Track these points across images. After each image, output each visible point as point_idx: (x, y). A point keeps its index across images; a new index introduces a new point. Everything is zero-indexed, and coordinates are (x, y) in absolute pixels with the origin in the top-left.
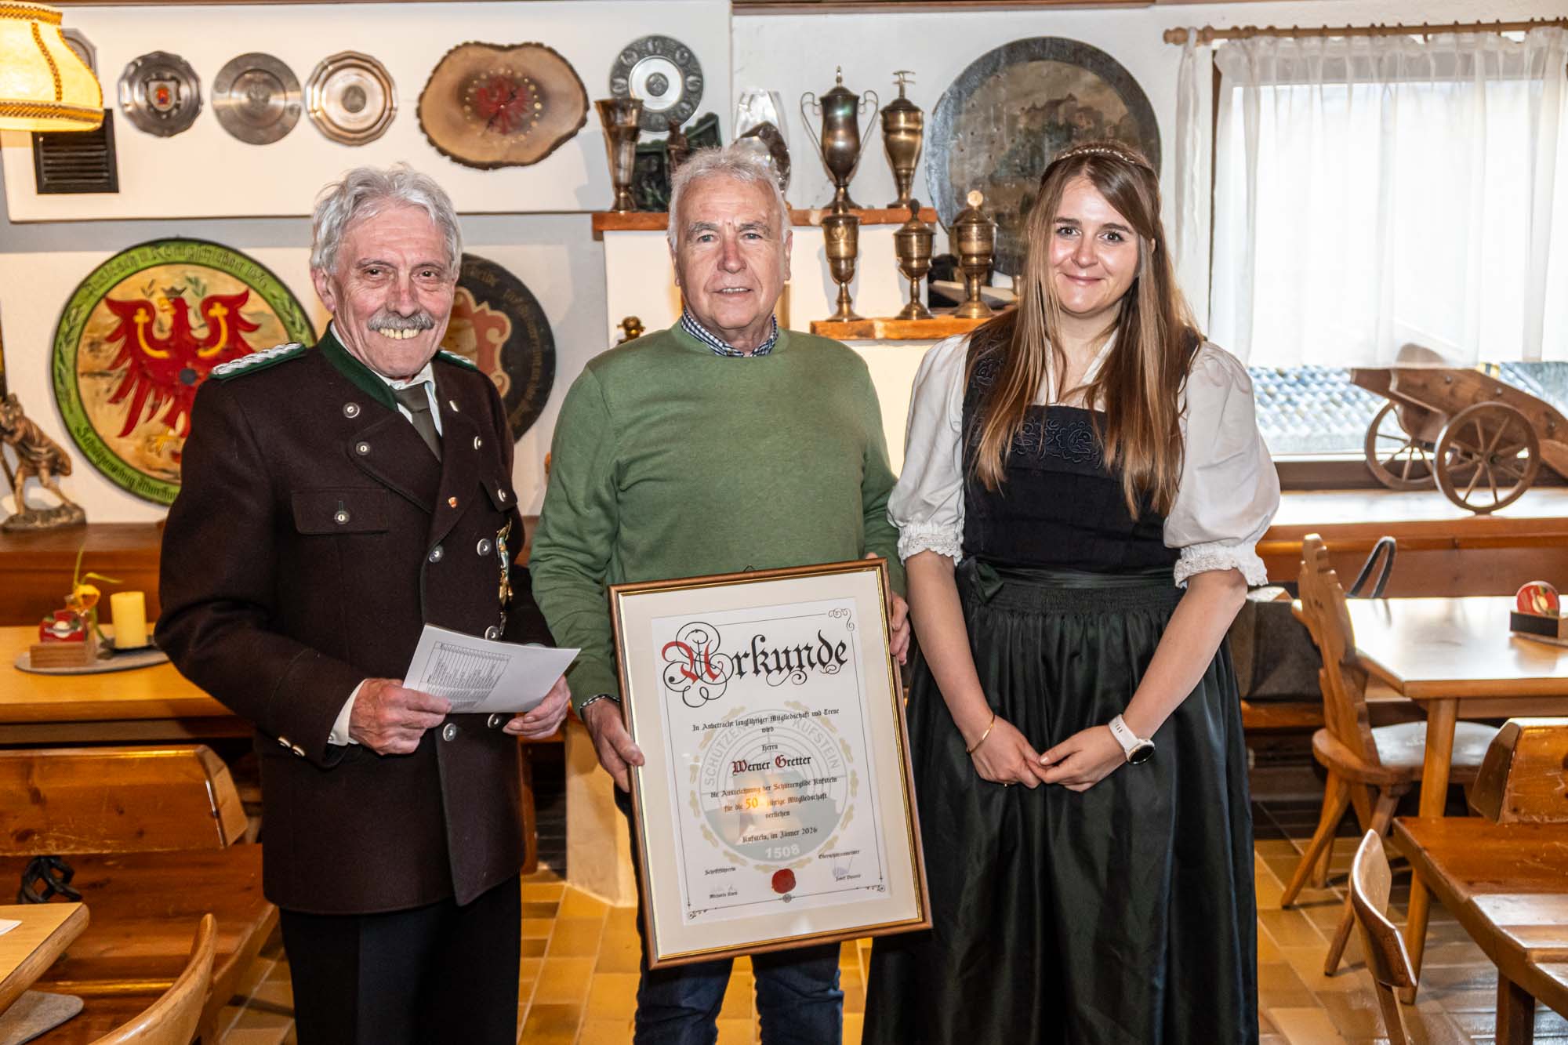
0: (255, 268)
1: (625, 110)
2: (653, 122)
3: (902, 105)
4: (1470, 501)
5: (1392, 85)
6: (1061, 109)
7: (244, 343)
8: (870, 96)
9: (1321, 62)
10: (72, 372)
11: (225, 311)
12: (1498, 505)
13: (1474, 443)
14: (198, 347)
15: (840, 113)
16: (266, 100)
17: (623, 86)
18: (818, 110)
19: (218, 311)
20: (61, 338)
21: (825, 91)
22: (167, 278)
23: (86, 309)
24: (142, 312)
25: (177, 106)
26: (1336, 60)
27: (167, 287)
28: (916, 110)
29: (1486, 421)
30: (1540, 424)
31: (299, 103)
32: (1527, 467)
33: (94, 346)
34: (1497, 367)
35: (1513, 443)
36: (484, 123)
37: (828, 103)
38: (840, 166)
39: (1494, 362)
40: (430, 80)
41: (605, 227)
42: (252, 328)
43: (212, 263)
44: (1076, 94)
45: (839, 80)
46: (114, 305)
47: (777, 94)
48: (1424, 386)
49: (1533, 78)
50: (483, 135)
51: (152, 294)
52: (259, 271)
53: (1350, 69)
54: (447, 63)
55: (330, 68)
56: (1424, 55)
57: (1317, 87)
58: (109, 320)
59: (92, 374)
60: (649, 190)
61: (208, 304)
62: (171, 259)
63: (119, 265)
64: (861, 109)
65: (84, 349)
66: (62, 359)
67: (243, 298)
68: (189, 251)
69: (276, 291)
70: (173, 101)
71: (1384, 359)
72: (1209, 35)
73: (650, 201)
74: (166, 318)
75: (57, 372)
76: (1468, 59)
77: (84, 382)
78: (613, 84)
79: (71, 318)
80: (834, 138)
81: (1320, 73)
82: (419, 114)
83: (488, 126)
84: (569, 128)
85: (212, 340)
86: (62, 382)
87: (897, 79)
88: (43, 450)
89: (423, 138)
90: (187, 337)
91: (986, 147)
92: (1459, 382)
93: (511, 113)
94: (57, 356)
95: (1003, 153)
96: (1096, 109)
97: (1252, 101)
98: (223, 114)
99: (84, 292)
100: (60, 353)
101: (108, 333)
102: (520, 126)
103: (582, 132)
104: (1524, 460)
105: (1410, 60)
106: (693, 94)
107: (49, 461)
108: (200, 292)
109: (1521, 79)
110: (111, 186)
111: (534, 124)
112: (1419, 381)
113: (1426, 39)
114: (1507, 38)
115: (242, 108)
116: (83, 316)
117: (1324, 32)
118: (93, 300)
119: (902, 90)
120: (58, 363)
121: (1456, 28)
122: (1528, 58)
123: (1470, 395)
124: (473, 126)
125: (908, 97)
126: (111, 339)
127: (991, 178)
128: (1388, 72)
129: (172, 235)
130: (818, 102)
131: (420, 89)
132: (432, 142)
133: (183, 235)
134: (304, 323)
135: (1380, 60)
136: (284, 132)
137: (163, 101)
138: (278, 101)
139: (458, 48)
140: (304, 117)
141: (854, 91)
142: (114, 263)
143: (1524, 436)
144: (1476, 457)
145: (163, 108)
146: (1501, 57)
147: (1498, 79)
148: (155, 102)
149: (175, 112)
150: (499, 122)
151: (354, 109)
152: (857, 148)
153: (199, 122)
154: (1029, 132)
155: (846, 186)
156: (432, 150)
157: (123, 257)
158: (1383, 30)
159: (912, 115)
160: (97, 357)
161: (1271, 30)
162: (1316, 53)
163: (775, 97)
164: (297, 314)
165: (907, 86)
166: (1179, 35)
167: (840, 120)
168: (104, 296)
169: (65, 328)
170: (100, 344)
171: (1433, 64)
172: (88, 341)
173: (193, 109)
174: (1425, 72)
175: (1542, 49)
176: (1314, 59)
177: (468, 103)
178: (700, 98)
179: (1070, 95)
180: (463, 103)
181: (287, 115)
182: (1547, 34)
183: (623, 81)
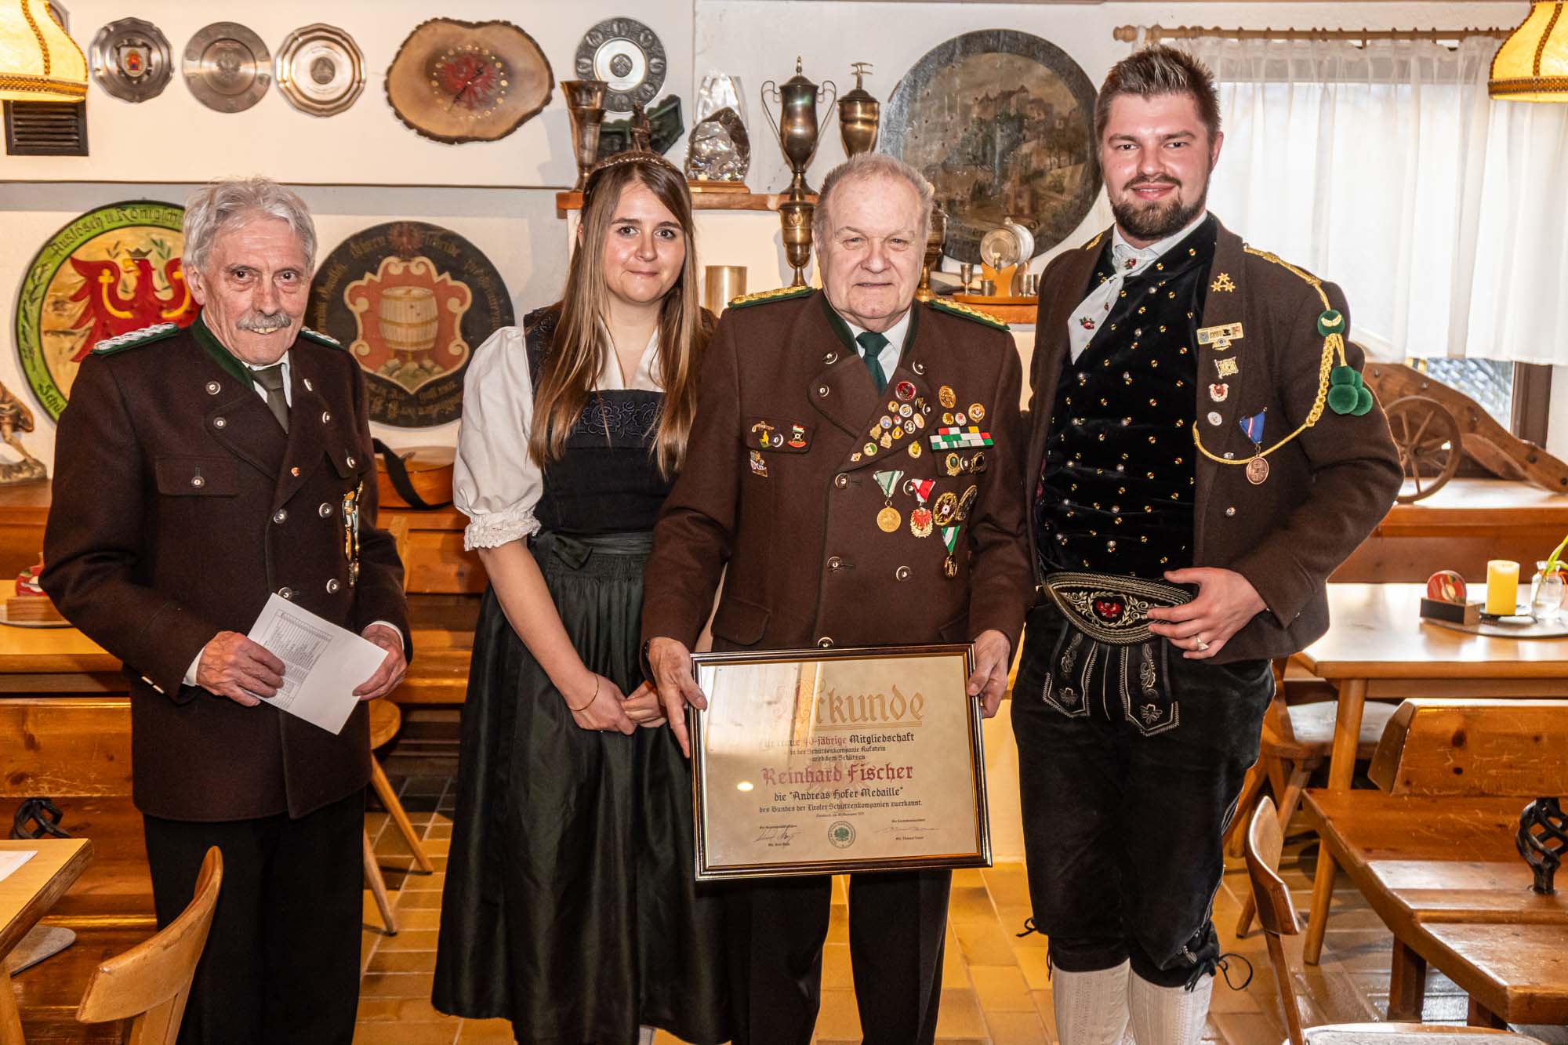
1: (590, 92)
2: (616, 101)
3: (859, 96)
5: (1331, 85)
6: (1013, 100)
8: (828, 86)
9: (1264, 64)
10: (35, 329)
12: (1421, 495)
14: (162, 308)
15: (799, 103)
16: (236, 69)
17: (588, 66)
18: (778, 98)
20: (25, 297)
21: (784, 80)
22: (132, 240)
23: (51, 268)
24: (107, 272)
25: (148, 72)
26: (1277, 62)
27: (132, 250)
28: (872, 101)
29: (1411, 414)
30: (1463, 418)
31: (269, 72)
32: (1449, 459)
33: (58, 304)
34: (1424, 362)
35: (1437, 437)
36: (451, 98)
37: (788, 92)
38: (798, 153)
39: (1422, 357)
40: (398, 54)
41: (570, 206)
44: (1027, 86)
45: (799, 69)
46: (79, 266)
47: (738, 79)
49: (1466, 83)
50: (450, 110)
51: (117, 254)
53: (1291, 70)
54: (415, 38)
55: (301, 40)
56: (1362, 60)
57: (1258, 85)
58: (73, 279)
59: (56, 333)
61: (172, 266)
62: (136, 222)
63: (85, 225)
64: (820, 98)
65: (48, 307)
66: (26, 317)
68: (154, 213)
70: (143, 67)
72: (1157, 33)
74: (130, 279)
75: (20, 329)
76: (1404, 66)
77: (47, 340)
78: (578, 63)
79: (36, 277)
80: (793, 125)
81: (1262, 73)
82: (387, 88)
83: (455, 102)
84: (534, 106)
85: (176, 303)
86: (26, 340)
87: (855, 69)
88: (7, 407)
89: (391, 111)
90: (151, 299)
91: (939, 135)
92: (1387, 375)
93: (478, 89)
94: (22, 314)
95: (956, 141)
96: (1046, 101)
98: (192, 81)
99: (50, 251)
100: (24, 310)
101: (72, 293)
102: (487, 102)
103: (546, 109)
104: (1447, 451)
105: (1349, 63)
106: (655, 76)
107: (11, 416)
108: (165, 254)
109: (1454, 83)
110: (81, 150)
111: (500, 101)
113: (1364, 44)
114: (1441, 46)
115: (212, 76)
116: (48, 275)
117: (1267, 34)
118: (58, 260)
119: (859, 81)
120: (22, 320)
121: (1393, 34)
122: (1462, 65)
123: (1398, 389)
124: (440, 101)
125: (864, 88)
126: (75, 298)
127: (944, 165)
128: (1328, 74)
129: (138, 198)
130: (778, 90)
131: (389, 63)
132: (398, 115)
133: (149, 198)
135: (1321, 63)
136: (254, 101)
137: (134, 67)
138: (248, 69)
139: (426, 23)
140: (273, 85)
141: (813, 81)
142: (80, 224)
143: (1447, 429)
145: (134, 74)
146: (1436, 64)
147: (1432, 83)
148: (126, 68)
149: (145, 78)
150: (466, 97)
151: (322, 80)
152: (814, 137)
153: (168, 89)
154: (981, 122)
155: (803, 172)
156: (399, 123)
157: (89, 219)
158: (1324, 34)
159: (869, 107)
160: (60, 315)
161: (1217, 31)
162: (1259, 54)
163: (736, 81)
165: (865, 77)
166: (1129, 33)
167: (799, 109)
168: (69, 256)
169: (30, 286)
170: (64, 302)
171: (1371, 69)
172: (53, 300)
173: (163, 76)
174: (1363, 77)
175: (1474, 58)
176: (1258, 60)
177: (435, 78)
178: (663, 79)
179: (1022, 87)
180: (430, 78)
181: (257, 84)
182: (1478, 43)
183: (588, 61)
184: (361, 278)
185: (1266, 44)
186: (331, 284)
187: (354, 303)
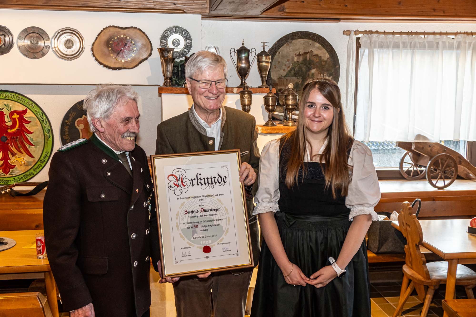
0: (29, 101)
1: (167, 52)
2: (175, 55)
3: (264, 53)
4: (437, 185)
5: (414, 50)
6: (308, 55)
7: (25, 127)
8: (253, 50)
9: (393, 42)
11: (18, 116)
12: (446, 186)
13: (438, 166)
14: (8, 129)
15: (243, 56)
16: (37, 43)
17: (165, 43)
18: (236, 54)
19: (16, 116)
21: (238, 48)
25: (4, 44)
26: (396, 42)
28: (269, 55)
29: (442, 159)
30: (457, 160)
31: (49, 45)
32: (454, 174)
34: (443, 142)
35: (450, 167)
36: (116, 54)
37: (239, 52)
38: (243, 73)
39: (442, 140)
40: (97, 38)
41: (163, 92)
42: (28, 122)
43: (14, 99)
44: (313, 50)
45: (243, 44)
48: (423, 148)
49: (457, 50)
50: (115, 57)
52: (31, 102)
53: (401, 45)
54: (103, 32)
55: (61, 33)
56: (424, 42)
57: (391, 50)
60: (174, 79)
61: (12, 113)
64: (250, 54)
67: (25, 112)
68: (5, 95)
69: (38, 110)
70: (3, 42)
71: (411, 139)
72: (357, 33)
73: (174, 82)
76: (438, 44)
78: (161, 42)
80: (241, 63)
81: (392, 46)
82: (92, 50)
84: (145, 56)
85: (13, 126)
87: (263, 44)
89: (94, 58)
90: (4, 125)
92: (433, 146)
93: (125, 51)
95: (289, 69)
96: (319, 55)
97: (371, 54)
98: (21, 48)
102: (128, 55)
103: (149, 58)
105: (420, 43)
106: (188, 47)
108: (9, 109)
109: (453, 50)
111: (133, 54)
112: (421, 146)
113: (425, 37)
114: (450, 37)
115: (28, 46)
117: (393, 33)
121: (434, 34)
122: (456, 44)
123: (437, 151)
124: (112, 55)
125: (265, 49)
128: (412, 46)
130: (236, 51)
131: (93, 41)
132: (97, 60)
134: (47, 121)
135: (411, 43)
136: (43, 55)
138: (41, 44)
139: (107, 27)
140: (51, 49)
141: (248, 48)
143: (453, 165)
144: (438, 171)
146: (447, 44)
147: (446, 50)
149: (3, 46)
150: (121, 53)
151: (69, 48)
152: (249, 67)
153: (12, 50)
154: (297, 62)
155: (245, 80)
156: (97, 63)
158: (412, 33)
159: (267, 57)
161: (377, 32)
162: (391, 40)
164: (45, 118)
166: (348, 32)
167: (243, 58)
171: (427, 45)
173: (10, 46)
174: (424, 47)
175: (460, 41)
176: (390, 42)
177: (110, 47)
178: (191, 48)
179: (311, 51)
180: (108, 47)
181: (45, 48)
182: (461, 37)
183: (165, 41)
184: (81, 117)
185: (393, 36)
186: (70, 120)
187: (79, 126)
